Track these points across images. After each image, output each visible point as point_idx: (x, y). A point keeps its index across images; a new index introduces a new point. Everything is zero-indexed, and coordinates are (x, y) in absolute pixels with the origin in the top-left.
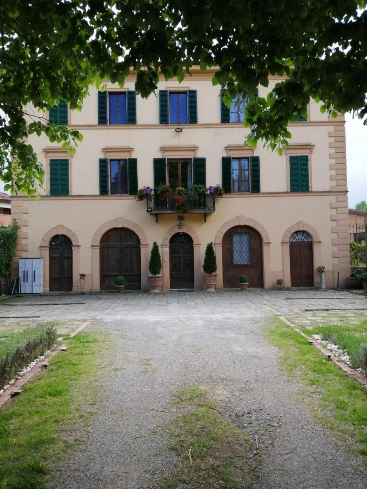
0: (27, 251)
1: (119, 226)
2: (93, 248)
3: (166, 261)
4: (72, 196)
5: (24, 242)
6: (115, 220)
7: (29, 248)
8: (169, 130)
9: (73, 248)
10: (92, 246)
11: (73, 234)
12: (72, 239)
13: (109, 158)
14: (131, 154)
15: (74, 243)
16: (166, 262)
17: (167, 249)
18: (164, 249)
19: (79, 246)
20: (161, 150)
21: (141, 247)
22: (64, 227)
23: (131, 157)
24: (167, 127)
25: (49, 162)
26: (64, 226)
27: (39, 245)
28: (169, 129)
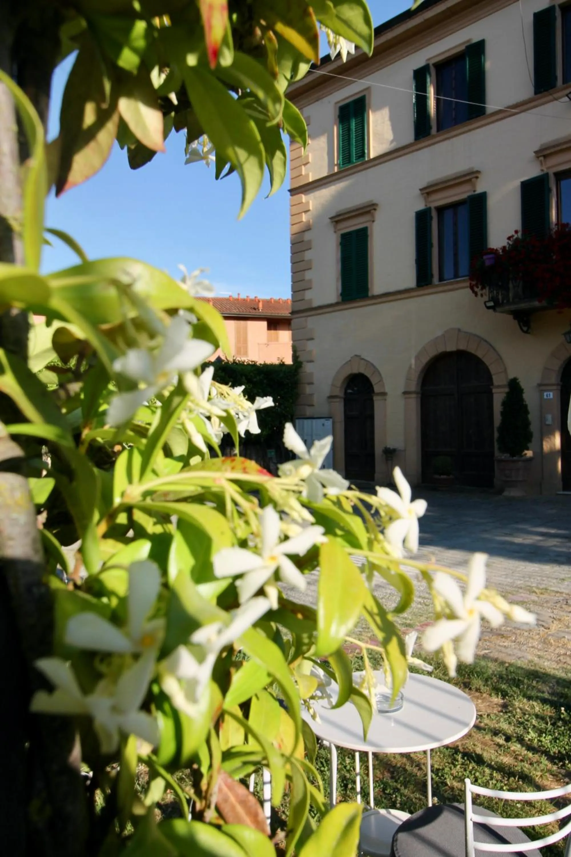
0: (313, 405)
1: (451, 347)
2: (407, 396)
3: (547, 423)
4: (374, 297)
5: (308, 390)
6: (443, 336)
7: (316, 400)
8: (555, 102)
9: (375, 398)
10: (405, 393)
11: (376, 371)
12: (374, 380)
13: (433, 205)
14: (474, 186)
15: (377, 389)
16: (548, 425)
17: (551, 394)
18: (545, 394)
19: (384, 394)
20: (538, 157)
21: (494, 391)
22: (363, 359)
23: (474, 191)
24: (551, 97)
25: (339, 240)
26: (363, 357)
27: (328, 394)
28: (556, 99)
